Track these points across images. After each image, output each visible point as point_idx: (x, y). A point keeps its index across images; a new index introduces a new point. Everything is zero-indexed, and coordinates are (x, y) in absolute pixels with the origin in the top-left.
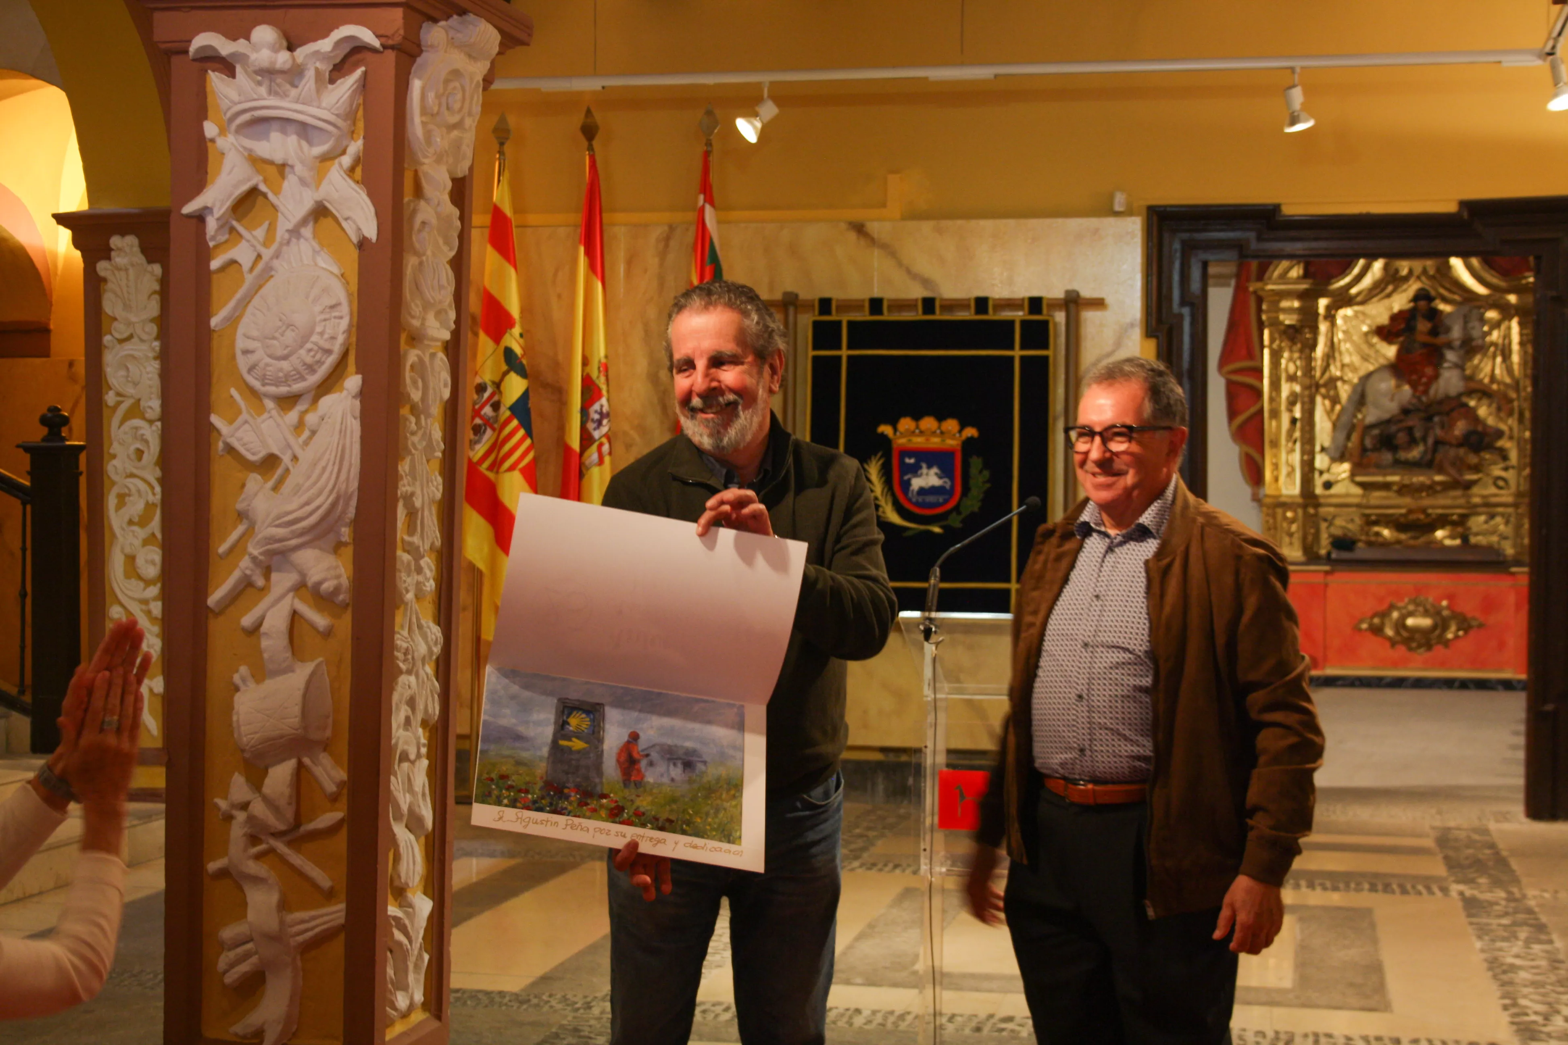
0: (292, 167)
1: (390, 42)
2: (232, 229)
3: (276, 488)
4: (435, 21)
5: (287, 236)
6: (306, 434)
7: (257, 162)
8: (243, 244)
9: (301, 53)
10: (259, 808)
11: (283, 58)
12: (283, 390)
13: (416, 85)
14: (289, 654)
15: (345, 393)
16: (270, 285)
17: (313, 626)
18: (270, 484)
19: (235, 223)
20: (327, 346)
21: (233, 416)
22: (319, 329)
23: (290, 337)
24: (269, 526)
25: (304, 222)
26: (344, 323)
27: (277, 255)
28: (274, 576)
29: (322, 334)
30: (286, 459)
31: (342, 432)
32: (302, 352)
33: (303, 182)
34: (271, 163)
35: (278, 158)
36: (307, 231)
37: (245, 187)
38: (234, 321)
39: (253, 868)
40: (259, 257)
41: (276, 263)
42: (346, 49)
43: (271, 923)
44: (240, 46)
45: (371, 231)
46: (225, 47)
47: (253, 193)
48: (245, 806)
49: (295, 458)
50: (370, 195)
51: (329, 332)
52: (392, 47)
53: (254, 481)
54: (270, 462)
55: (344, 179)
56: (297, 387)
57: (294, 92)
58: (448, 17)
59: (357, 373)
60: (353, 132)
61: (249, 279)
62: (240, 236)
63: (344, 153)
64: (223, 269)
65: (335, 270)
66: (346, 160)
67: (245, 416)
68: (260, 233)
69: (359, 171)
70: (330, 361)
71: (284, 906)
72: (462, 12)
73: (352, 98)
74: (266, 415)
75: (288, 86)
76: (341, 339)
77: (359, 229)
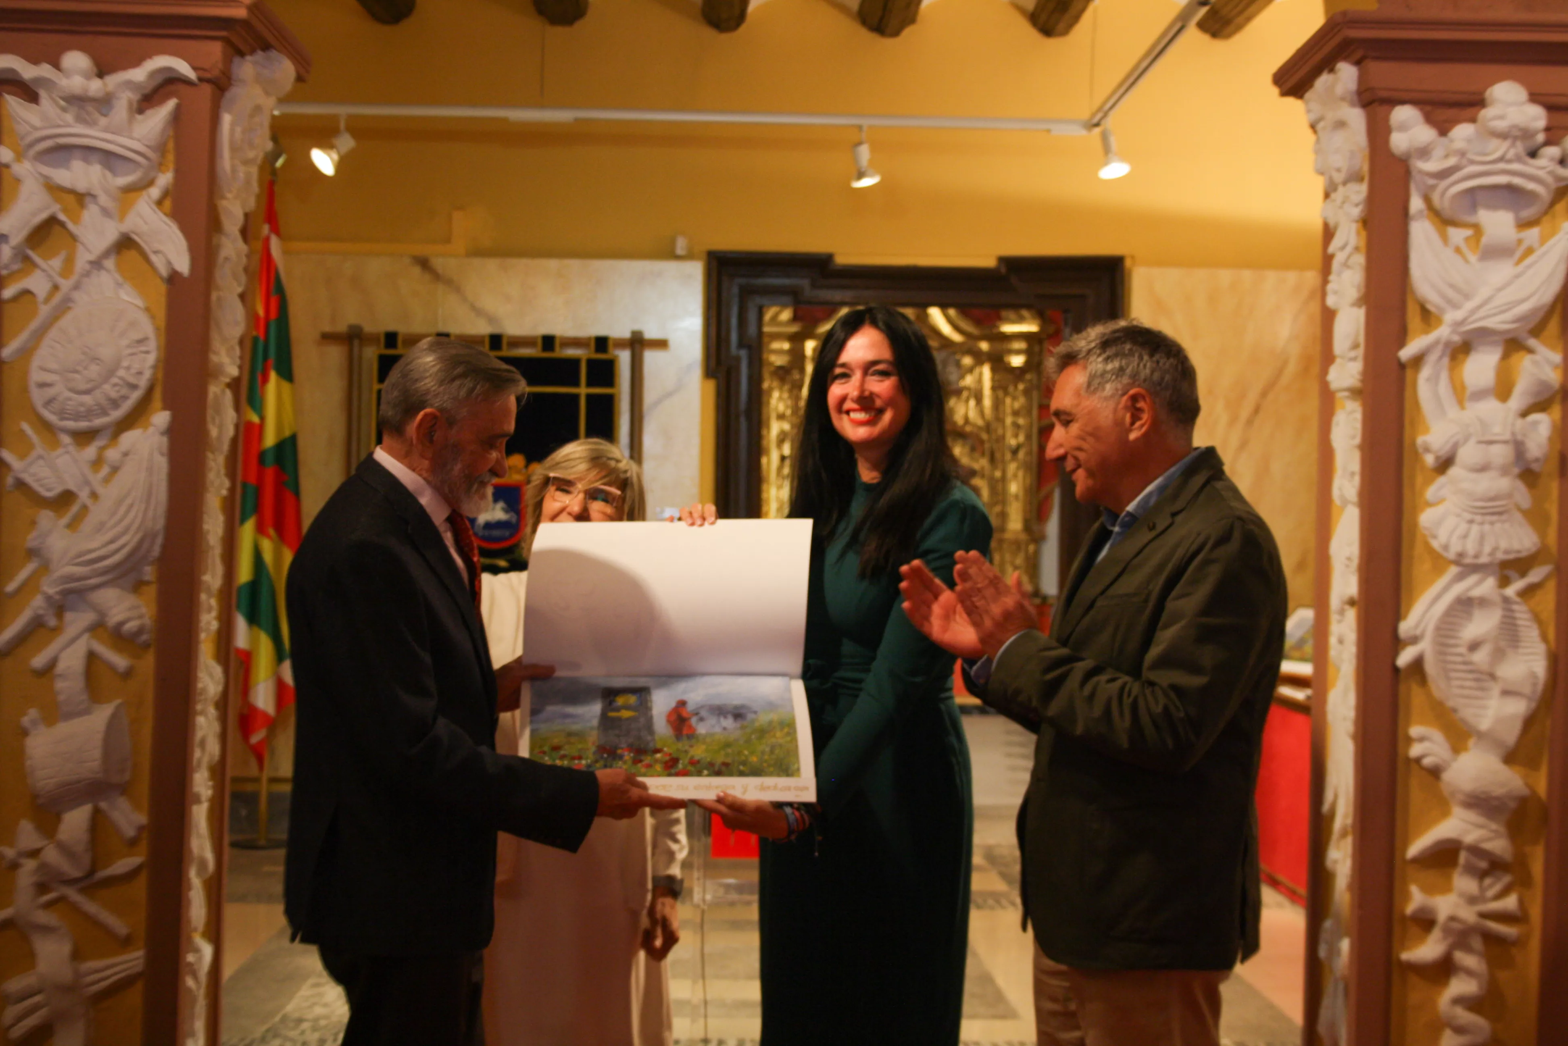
0: (94, 197)
1: (208, 75)
2: (26, 259)
3: (73, 525)
4: (241, 54)
5: (88, 267)
6: (105, 470)
7: (55, 190)
8: (38, 274)
9: (114, 80)
10: (51, 855)
11: (95, 86)
12: (83, 425)
13: (227, 119)
14: (84, 697)
15: (151, 430)
16: (69, 317)
17: (111, 667)
18: (65, 520)
19: (30, 253)
20: (132, 380)
21: (24, 449)
22: (125, 364)
23: (94, 370)
24: (68, 564)
25: (106, 254)
26: (151, 359)
27: (77, 287)
28: (69, 616)
29: (128, 368)
30: (84, 495)
31: (150, 470)
32: (107, 387)
33: (105, 212)
34: (71, 192)
35: (81, 186)
36: (110, 263)
37: (44, 216)
38: (26, 352)
39: (43, 917)
40: (56, 288)
41: (76, 295)
42: (159, 79)
43: (65, 973)
44: (45, 70)
45: (183, 265)
46: (27, 71)
47: (52, 222)
48: (34, 853)
49: (94, 495)
50: (184, 229)
51: (136, 366)
52: (208, 81)
53: (46, 517)
54: (66, 498)
55: (154, 211)
56: (98, 422)
57: (103, 121)
58: (252, 52)
59: (165, 408)
60: (160, 164)
61: (44, 311)
62: (35, 265)
63: (151, 183)
64: (16, 298)
65: (139, 302)
66: (155, 192)
67: (39, 450)
68: (56, 263)
69: (168, 203)
70: (136, 395)
71: (77, 955)
72: (266, 47)
73: (164, 130)
74: (60, 451)
75: (96, 115)
76: (148, 374)
77: (169, 263)
